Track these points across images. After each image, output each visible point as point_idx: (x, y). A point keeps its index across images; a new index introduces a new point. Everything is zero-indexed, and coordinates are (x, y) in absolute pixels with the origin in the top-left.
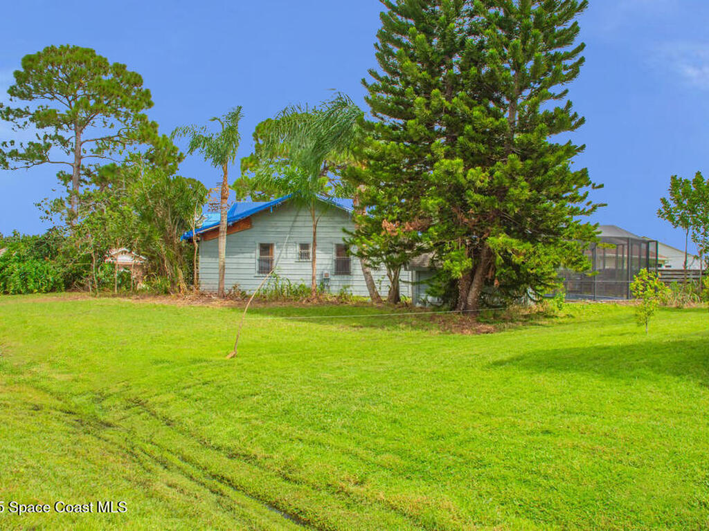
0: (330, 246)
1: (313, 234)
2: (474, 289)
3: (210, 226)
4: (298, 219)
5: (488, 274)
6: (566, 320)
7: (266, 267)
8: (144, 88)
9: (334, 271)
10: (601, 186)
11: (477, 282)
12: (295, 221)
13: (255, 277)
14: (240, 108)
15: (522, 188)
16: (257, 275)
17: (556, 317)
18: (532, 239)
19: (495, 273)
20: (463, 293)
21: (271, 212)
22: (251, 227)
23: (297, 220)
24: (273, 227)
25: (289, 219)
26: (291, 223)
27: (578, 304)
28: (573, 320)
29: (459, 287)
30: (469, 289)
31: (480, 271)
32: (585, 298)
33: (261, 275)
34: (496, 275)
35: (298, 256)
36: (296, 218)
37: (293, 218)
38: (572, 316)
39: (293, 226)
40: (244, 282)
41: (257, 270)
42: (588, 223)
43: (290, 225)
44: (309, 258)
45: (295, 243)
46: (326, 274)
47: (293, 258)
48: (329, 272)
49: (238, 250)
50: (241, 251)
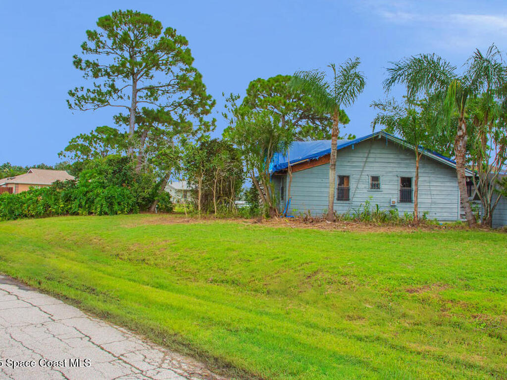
0: (396, 178)
3: (299, 160)
4: (371, 155)
9: (399, 199)
16: (336, 201)
21: (353, 149)
23: (369, 156)
24: (349, 162)
25: (360, 159)
26: (365, 159)
33: (339, 202)
35: (370, 186)
36: (368, 155)
37: (366, 155)
39: (366, 162)
41: (336, 197)
44: (379, 188)
45: (368, 175)
46: (393, 202)
47: (365, 188)
48: (395, 200)
49: (319, 180)
50: (323, 182)
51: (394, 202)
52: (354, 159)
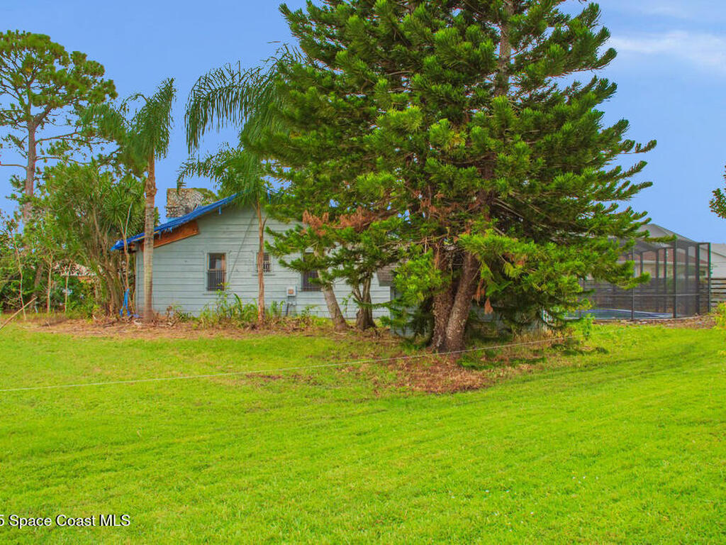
1: (259, 240)
2: (455, 316)
5: (475, 293)
6: (595, 357)
7: (216, 281)
8: (106, 78)
9: (300, 287)
10: (652, 144)
11: (460, 304)
12: (251, 225)
13: (204, 294)
14: (172, 80)
15: (519, 151)
16: (206, 292)
17: (581, 352)
18: (541, 238)
19: (486, 291)
20: (440, 322)
21: (220, 213)
22: (198, 233)
23: (253, 223)
24: (224, 232)
25: (243, 222)
26: (247, 227)
27: (611, 329)
28: (605, 358)
29: (435, 312)
30: (449, 316)
31: (463, 288)
32: (620, 316)
33: (210, 292)
34: (487, 294)
35: (256, 268)
37: (249, 221)
38: (604, 351)
39: (249, 231)
40: (190, 302)
41: (206, 286)
42: (630, 208)
43: (246, 230)
44: (269, 271)
45: (251, 251)
46: (289, 290)
47: (249, 271)
48: (293, 288)
49: (182, 261)
50: (187, 263)
51: (291, 291)
52: (232, 228)
